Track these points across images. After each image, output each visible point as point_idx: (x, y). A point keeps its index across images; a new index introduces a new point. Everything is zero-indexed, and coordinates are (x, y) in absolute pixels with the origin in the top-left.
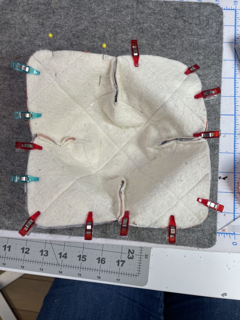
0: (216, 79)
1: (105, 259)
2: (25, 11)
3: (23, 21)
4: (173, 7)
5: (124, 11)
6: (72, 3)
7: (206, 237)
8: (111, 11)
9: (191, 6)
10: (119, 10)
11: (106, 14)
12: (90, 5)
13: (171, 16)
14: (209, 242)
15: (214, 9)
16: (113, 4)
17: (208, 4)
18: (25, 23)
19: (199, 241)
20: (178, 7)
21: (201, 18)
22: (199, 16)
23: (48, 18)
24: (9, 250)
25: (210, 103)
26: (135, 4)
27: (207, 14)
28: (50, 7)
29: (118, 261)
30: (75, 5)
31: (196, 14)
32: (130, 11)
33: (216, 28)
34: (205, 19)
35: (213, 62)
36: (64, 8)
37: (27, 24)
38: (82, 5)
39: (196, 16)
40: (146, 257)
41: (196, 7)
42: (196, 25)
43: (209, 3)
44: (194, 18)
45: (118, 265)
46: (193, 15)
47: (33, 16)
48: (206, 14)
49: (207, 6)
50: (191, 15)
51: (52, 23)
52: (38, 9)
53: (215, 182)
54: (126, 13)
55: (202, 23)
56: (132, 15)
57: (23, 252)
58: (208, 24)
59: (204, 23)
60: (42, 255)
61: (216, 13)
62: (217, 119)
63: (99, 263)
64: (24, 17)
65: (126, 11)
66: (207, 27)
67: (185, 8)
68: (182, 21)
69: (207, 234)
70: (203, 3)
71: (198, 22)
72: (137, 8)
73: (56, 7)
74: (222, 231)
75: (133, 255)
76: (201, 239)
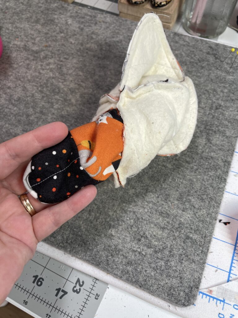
1: (43, 280)
3: (67, 23)
4: (207, 45)
7: (183, 288)
9: (226, 48)
13: (204, 51)
14: (185, 298)
19: (172, 291)
20: (213, 46)
23: (89, 26)
25: (226, 133)
28: (95, 19)
29: (58, 290)
30: (117, 23)
36: (107, 23)
37: (69, 26)
38: (123, 25)
40: (97, 297)
42: (227, 64)
45: (57, 295)
47: (77, 21)
51: (91, 30)
52: (83, 18)
53: (213, 220)
62: (230, 152)
63: (34, 282)
64: (69, 21)
68: (214, 57)
69: (185, 285)
74: (208, 292)
75: (81, 288)
76: (176, 289)
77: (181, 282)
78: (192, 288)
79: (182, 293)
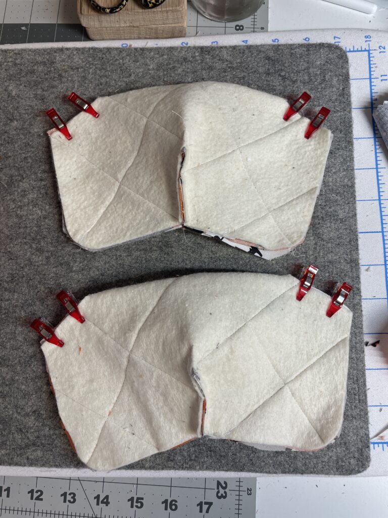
0: (345, 173)
1: (176, 501)
2: (11, 77)
3: (9, 95)
4: (262, 55)
5: (179, 68)
6: (90, 59)
7: (351, 455)
8: (158, 70)
9: (293, 51)
10: (171, 66)
11: (150, 74)
12: (121, 61)
13: (260, 70)
14: (358, 464)
15: (333, 54)
16: (160, 57)
17: (321, 45)
18: (13, 98)
19: (340, 463)
20: (271, 54)
21: (311, 70)
22: (308, 68)
23: (52, 87)
24: (8, 496)
25: (338, 215)
26: (197, 54)
27: (321, 64)
28: (54, 67)
29: (200, 504)
30: (96, 63)
31: (303, 65)
32: (189, 66)
33: (338, 86)
34: (318, 73)
35: (338, 145)
36: (78, 68)
37: (16, 99)
38: (108, 62)
39: (303, 67)
40: (249, 492)
41: (302, 53)
42: (304, 83)
43: (323, 44)
44: (299, 72)
45: (201, 511)
46: (297, 67)
47: (26, 85)
48: (319, 63)
49: (320, 48)
50: (294, 67)
51: (59, 96)
52: (32, 72)
53: (360, 354)
54: (183, 71)
55: (315, 80)
56: (193, 73)
57: (32, 498)
58: (324, 80)
59: (317, 80)
60: (65, 501)
61: (337, 60)
62: (352, 243)
63: (166, 509)
64: (10, 88)
65: (184, 67)
66: (323, 85)
67: (282, 56)
68: (280, 78)
69: (353, 449)
70: (313, 44)
71: (306, 78)
72: (202, 61)
73: (63, 68)
74: (379, 439)
75: (226, 490)
76: (344, 459)
77: (347, 449)
78: (361, 450)
79: (352, 461)
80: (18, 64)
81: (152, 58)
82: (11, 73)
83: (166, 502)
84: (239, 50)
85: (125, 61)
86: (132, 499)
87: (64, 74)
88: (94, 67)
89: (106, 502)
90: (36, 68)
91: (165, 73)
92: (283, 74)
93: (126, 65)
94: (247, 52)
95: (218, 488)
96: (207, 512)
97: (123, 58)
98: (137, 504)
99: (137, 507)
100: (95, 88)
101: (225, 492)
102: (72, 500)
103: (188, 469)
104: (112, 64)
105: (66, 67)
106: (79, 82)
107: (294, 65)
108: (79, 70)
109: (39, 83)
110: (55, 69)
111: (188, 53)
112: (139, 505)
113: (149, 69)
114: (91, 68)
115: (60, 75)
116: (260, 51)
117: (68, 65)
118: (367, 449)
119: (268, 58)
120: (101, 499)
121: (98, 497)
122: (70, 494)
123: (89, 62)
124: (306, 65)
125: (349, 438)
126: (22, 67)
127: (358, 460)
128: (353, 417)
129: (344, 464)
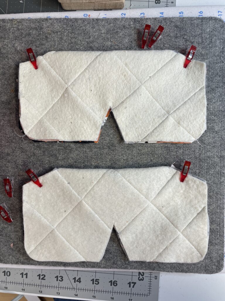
1: (116, 281)
2: (16, 38)
3: (16, 49)
4: (173, 24)
5: (121, 32)
6: (65, 26)
8: (107, 34)
9: (192, 22)
10: (116, 31)
11: (102, 36)
12: (84, 27)
13: (171, 35)
14: (216, 269)
15: (217, 24)
16: (108, 25)
17: (211, 18)
18: (18, 51)
20: (178, 24)
21: (203, 35)
22: (202, 33)
23: (42, 45)
24: (27, 277)
26: (132, 23)
28: (42, 31)
29: (130, 283)
30: (69, 28)
31: (198, 32)
32: (127, 32)
33: (220, 46)
34: (208, 37)
35: (218, 85)
37: (20, 53)
38: (76, 28)
39: (198, 33)
40: (156, 278)
41: (198, 23)
42: (199, 44)
44: (196, 36)
45: (130, 287)
46: (195, 32)
47: (26, 43)
48: (208, 30)
49: (210, 20)
50: (193, 33)
51: (46, 50)
52: (29, 34)
54: (123, 34)
55: (205, 42)
56: (129, 36)
57: (39, 279)
58: (211, 42)
59: (207, 41)
60: (57, 280)
61: (220, 29)
63: (111, 285)
64: (16, 45)
65: (123, 32)
66: (210, 45)
67: (186, 25)
68: (184, 40)
70: (205, 18)
71: (200, 40)
75: (143, 277)
76: (210, 266)
77: (211, 260)
78: (219, 261)
79: (214, 267)
80: (20, 29)
81: (104, 26)
82: (16, 35)
83: (111, 281)
84: (159, 20)
85: (86, 28)
86: (93, 280)
87: (48, 36)
88: (67, 32)
89: (79, 281)
90: (31, 31)
91: (112, 36)
92: (185, 37)
93: (87, 30)
94: (163, 22)
95: (139, 275)
96: (133, 287)
97: (85, 25)
98: (95, 282)
99: (96, 284)
100: (68, 46)
101: (143, 278)
102: (61, 280)
103: (124, 269)
104: (78, 29)
105: (49, 31)
106: (58, 41)
107: (193, 31)
108: (58, 33)
109: (34, 42)
110: (43, 33)
111: (126, 22)
112: (97, 283)
113: (101, 33)
114: (65, 32)
115: (46, 37)
116: (172, 22)
117: (51, 30)
118: (222, 261)
119: (176, 26)
120: (76, 280)
121: (75, 279)
122: (60, 277)
123: (64, 28)
124: (200, 31)
125: (213, 255)
126: (22, 31)
127: (217, 266)
128: (215, 244)
129: (209, 268)
